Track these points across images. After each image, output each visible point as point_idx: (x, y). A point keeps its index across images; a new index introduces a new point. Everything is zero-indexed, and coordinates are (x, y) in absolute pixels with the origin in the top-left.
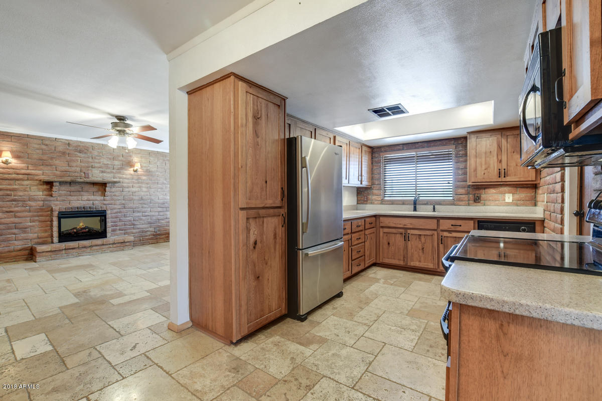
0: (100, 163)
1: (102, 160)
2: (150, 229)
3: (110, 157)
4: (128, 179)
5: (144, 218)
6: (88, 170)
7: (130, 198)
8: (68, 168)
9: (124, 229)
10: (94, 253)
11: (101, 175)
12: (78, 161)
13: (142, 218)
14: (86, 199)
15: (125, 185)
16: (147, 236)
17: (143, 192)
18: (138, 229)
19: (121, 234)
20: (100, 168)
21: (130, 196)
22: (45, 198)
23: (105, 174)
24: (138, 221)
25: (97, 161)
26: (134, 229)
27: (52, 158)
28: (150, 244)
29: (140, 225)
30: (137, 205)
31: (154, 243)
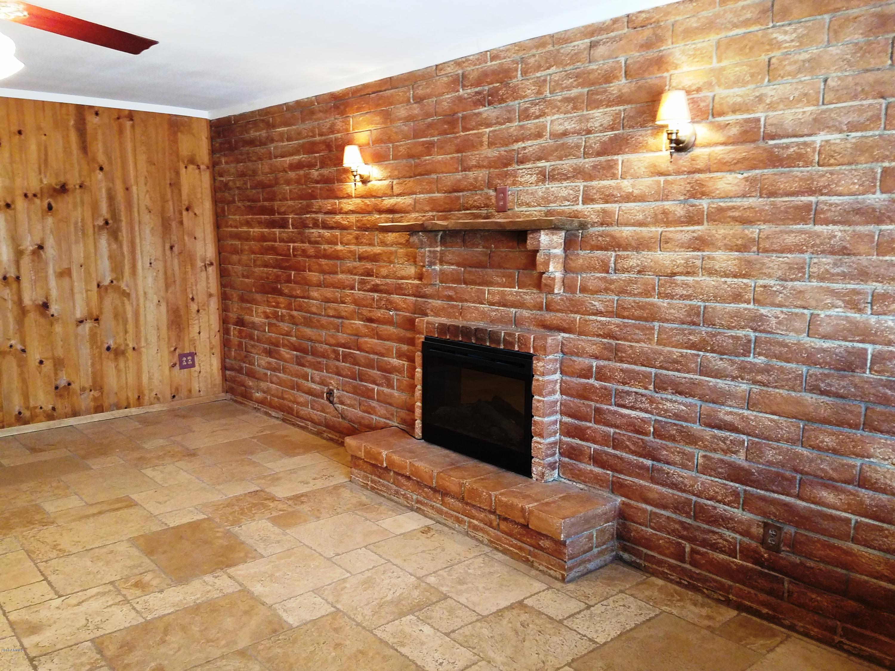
0: (539, 135)
1: (549, 118)
2: (739, 513)
3: (574, 92)
4: (641, 198)
5: (708, 433)
6: (506, 175)
7: (641, 307)
8: (459, 176)
9: (612, 461)
10: (450, 523)
11: (541, 190)
12: (481, 143)
13: (696, 427)
14: (497, 298)
15: (627, 232)
16: (714, 547)
17: (711, 272)
18: (674, 486)
19: (598, 480)
20: (539, 159)
21: (647, 293)
22: (418, 286)
23: (554, 187)
24: (673, 439)
25: (530, 124)
26: (653, 480)
27: (429, 147)
28: (728, 603)
29: (684, 466)
30: (676, 352)
31: (757, 613)
